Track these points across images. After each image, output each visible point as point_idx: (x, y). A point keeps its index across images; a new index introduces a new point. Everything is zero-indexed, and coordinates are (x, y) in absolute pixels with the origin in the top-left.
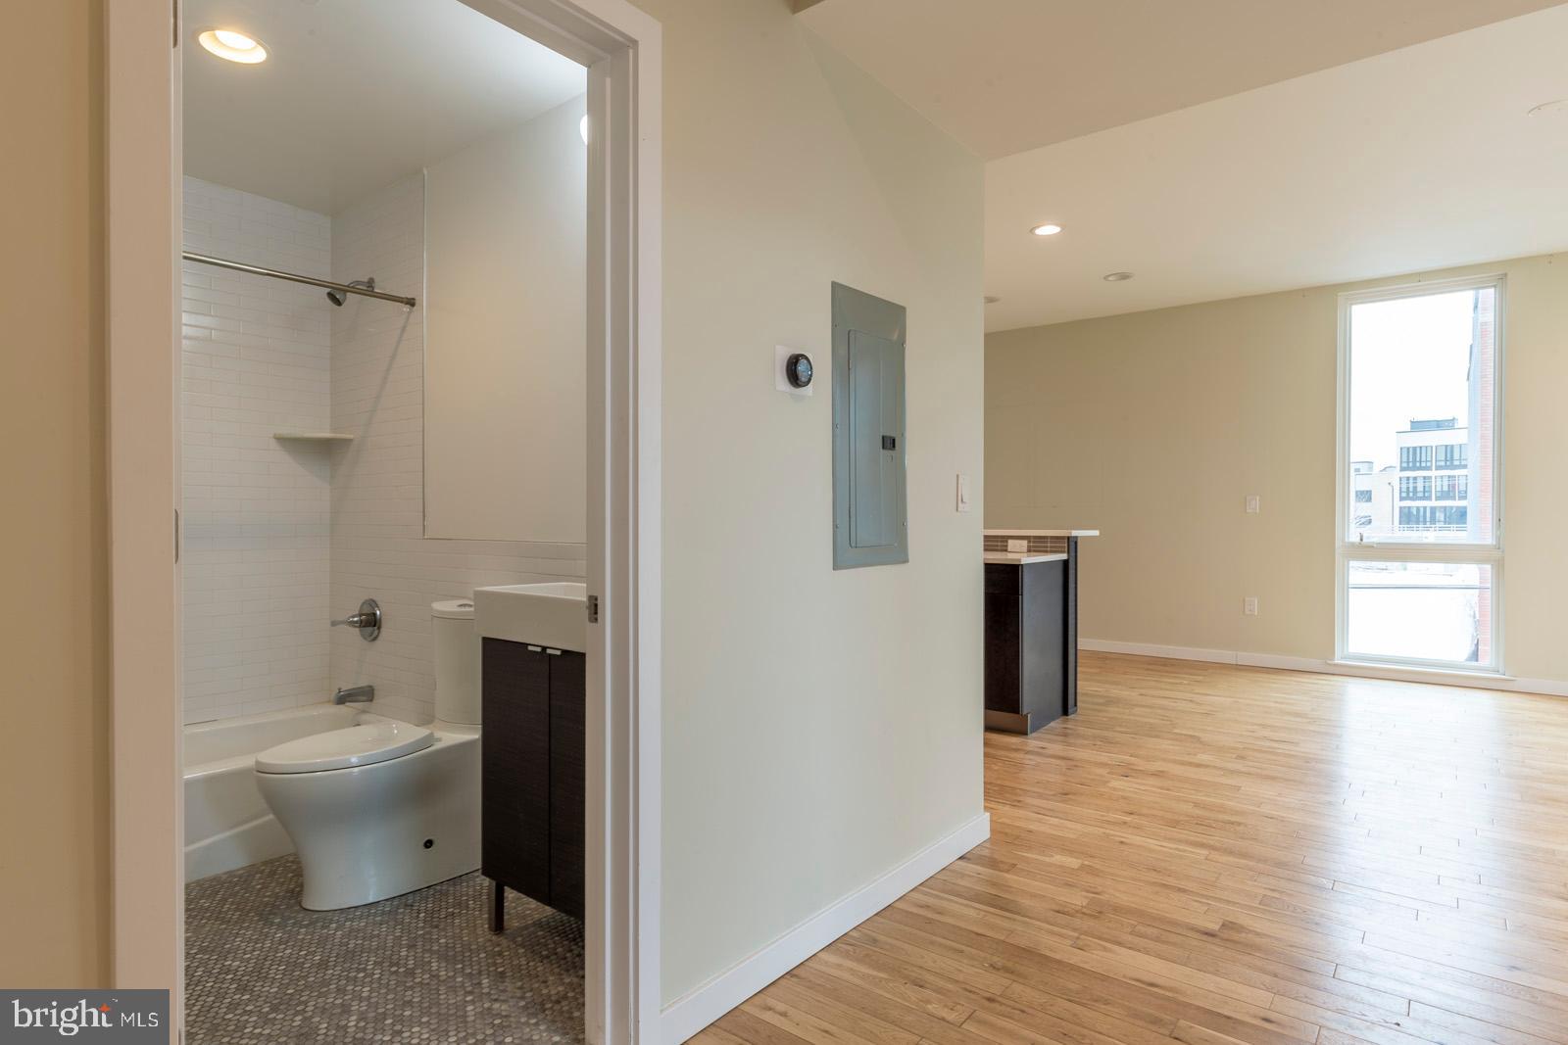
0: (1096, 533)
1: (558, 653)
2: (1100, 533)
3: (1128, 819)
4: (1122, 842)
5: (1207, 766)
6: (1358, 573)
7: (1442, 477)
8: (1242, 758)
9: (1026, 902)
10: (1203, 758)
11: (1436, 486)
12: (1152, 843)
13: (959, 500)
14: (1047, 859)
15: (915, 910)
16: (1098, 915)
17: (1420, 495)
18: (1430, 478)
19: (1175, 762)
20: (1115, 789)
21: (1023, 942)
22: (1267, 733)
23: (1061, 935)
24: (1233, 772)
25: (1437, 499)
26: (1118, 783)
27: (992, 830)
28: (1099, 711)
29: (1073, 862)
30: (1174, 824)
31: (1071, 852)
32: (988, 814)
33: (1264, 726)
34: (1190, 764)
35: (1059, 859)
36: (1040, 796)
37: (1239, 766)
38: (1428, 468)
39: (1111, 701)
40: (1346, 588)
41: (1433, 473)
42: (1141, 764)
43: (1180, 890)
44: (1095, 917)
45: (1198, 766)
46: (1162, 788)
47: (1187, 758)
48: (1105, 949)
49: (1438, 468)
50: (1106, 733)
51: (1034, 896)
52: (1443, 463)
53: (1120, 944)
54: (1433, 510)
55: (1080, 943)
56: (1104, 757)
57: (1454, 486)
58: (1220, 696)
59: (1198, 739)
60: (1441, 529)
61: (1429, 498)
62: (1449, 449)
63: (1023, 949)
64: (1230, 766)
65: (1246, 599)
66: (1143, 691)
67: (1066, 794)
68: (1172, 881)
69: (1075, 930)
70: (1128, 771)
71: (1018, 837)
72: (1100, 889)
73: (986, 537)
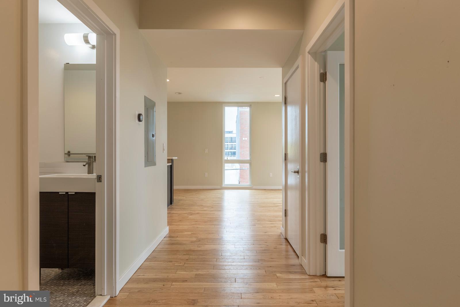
0: (177, 158)
1: (74, 193)
2: (178, 158)
3: (196, 223)
4: (197, 227)
5: (207, 210)
6: (227, 166)
7: (230, 145)
8: (212, 208)
9: (184, 242)
10: (205, 209)
11: (230, 146)
12: (203, 226)
13: (164, 150)
14: (184, 234)
15: (161, 249)
16: (200, 241)
17: (226, 148)
18: (228, 145)
19: (200, 210)
20: (191, 218)
21: (188, 249)
22: (214, 202)
23: (194, 246)
24: (212, 210)
25: (230, 149)
26: (190, 217)
27: (169, 231)
28: (179, 202)
29: (190, 233)
30: (206, 222)
31: (188, 231)
32: (168, 227)
33: (214, 201)
34: (203, 210)
35: (186, 233)
36: (175, 222)
37: (212, 209)
38: (228, 142)
39: (181, 200)
40: (225, 170)
41: (229, 144)
42: (193, 212)
43: (212, 233)
44: (199, 241)
45: (205, 210)
46: (200, 216)
47: (202, 210)
48: (204, 246)
49: (230, 142)
50: (182, 207)
51: (185, 241)
52: (230, 141)
53: (206, 244)
54: (229, 152)
55: (199, 246)
56: (185, 212)
57: (232, 147)
58: (202, 196)
59: (202, 205)
60: (230, 157)
61: (228, 149)
62: (231, 138)
63: (188, 250)
64: (211, 210)
65: (205, 173)
66: (186, 197)
67: (181, 221)
68: (210, 232)
69: (196, 244)
70: (192, 214)
71: (175, 231)
72: (197, 236)
73: (168, 159)
